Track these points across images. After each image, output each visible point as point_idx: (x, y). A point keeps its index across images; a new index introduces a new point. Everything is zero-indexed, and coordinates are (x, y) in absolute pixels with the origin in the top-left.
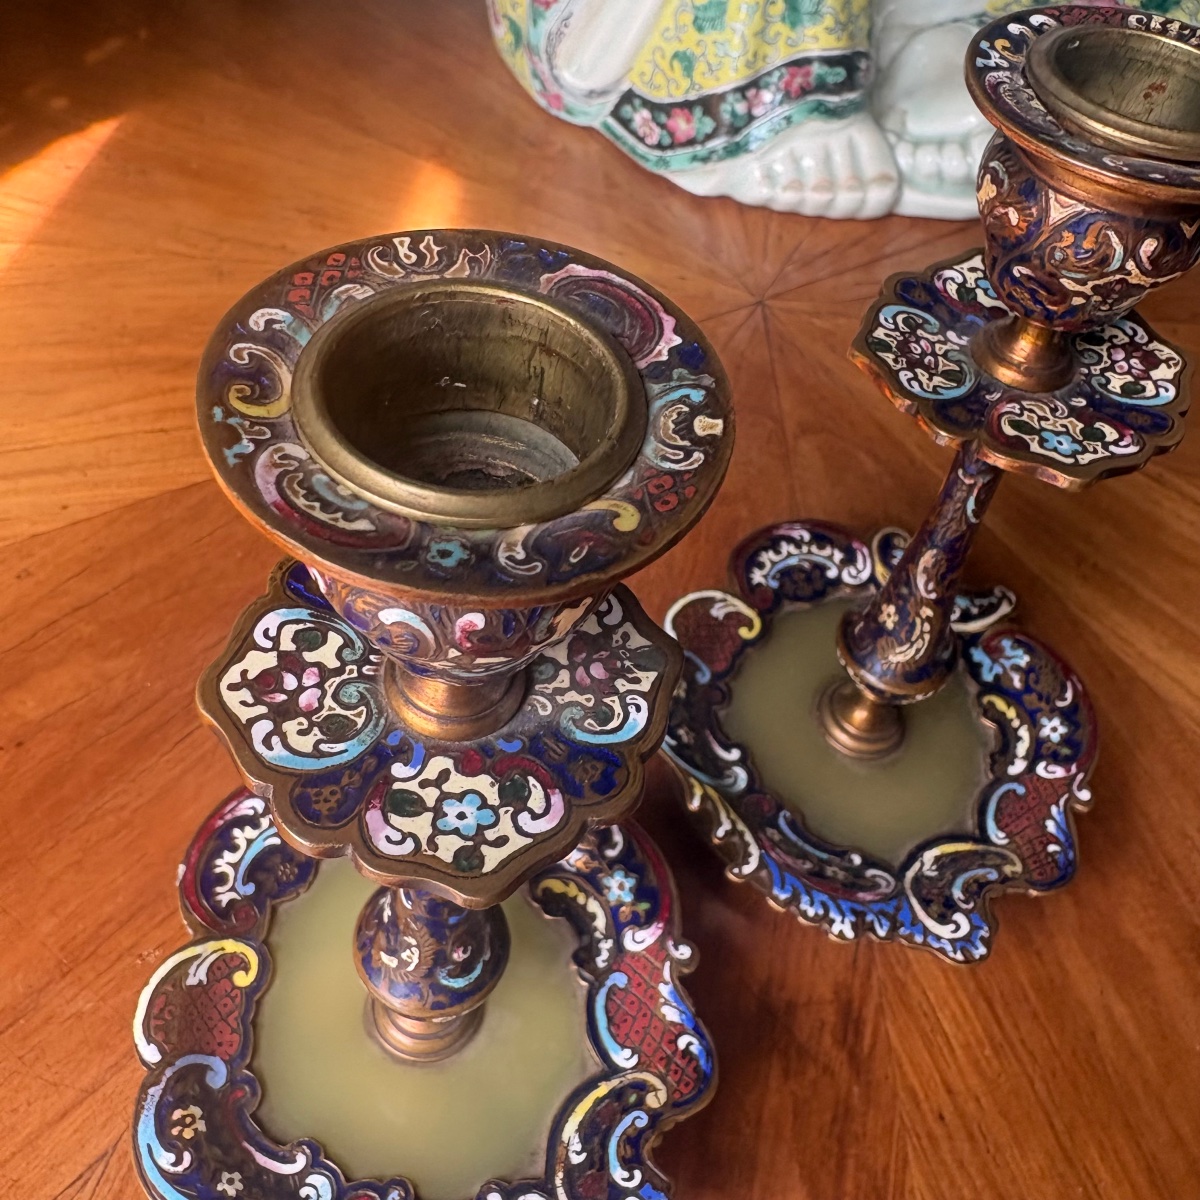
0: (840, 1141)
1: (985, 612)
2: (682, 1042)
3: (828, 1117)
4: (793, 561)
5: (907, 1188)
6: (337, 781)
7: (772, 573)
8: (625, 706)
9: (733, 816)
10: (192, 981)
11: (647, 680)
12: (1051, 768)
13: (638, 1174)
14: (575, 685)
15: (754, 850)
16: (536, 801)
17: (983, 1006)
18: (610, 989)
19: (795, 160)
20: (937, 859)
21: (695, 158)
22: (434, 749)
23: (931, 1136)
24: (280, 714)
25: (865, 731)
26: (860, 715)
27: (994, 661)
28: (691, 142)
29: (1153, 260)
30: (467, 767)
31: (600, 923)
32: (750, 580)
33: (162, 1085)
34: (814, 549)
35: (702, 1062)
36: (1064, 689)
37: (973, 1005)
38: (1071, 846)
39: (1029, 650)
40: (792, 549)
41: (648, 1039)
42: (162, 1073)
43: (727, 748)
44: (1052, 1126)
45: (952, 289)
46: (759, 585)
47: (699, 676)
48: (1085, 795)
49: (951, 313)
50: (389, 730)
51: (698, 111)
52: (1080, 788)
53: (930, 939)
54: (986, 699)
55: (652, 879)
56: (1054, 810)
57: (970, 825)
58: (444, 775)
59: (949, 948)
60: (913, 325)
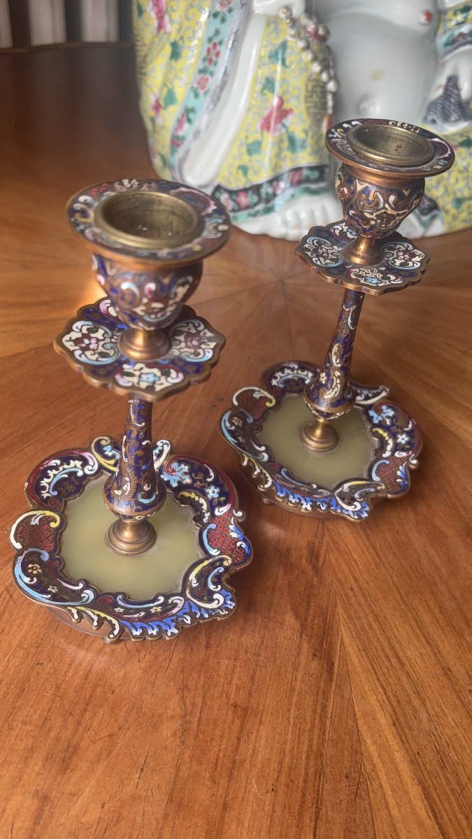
0: (308, 597)
1: (375, 396)
2: (238, 544)
3: (303, 588)
4: (290, 377)
5: (336, 613)
6: (104, 368)
7: (281, 381)
8: (204, 352)
9: (261, 468)
10: (33, 523)
12: (401, 453)
13: (219, 587)
14: (187, 346)
15: (270, 480)
16: (174, 375)
17: (372, 550)
18: (209, 530)
19: (297, 215)
20: (350, 487)
21: (250, 215)
22: (137, 361)
23: (347, 595)
24: (85, 349)
25: (320, 438)
26: (318, 432)
27: (379, 415)
28: (248, 207)
29: (395, 203)
30: (150, 366)
31: (205, 507)
32: (271, 384)
33: (24, 556)
34: (300, 372)
35: (246, 550)
36: (408, 424)
37: (368, 550)
38: (407, 479)
39: (394, 409)
40: (289, 371)
41: (225, 544)
42: (23, 552)
43: (260, 446)
44: (399, 593)
45: (337, 232)
46: (275, 386)
47: (248, 420)
48: (415, 462)
49: (336, 240)
50: (122, 356)
51: (250, 193)
52: (412, 460)
53: (343, 511)
54: (374, 430)
55: (226, 489)
56: (401, 468)
57: (365, 476)
58: (141, 369)
59: (352, 514)
60: (320, 244)
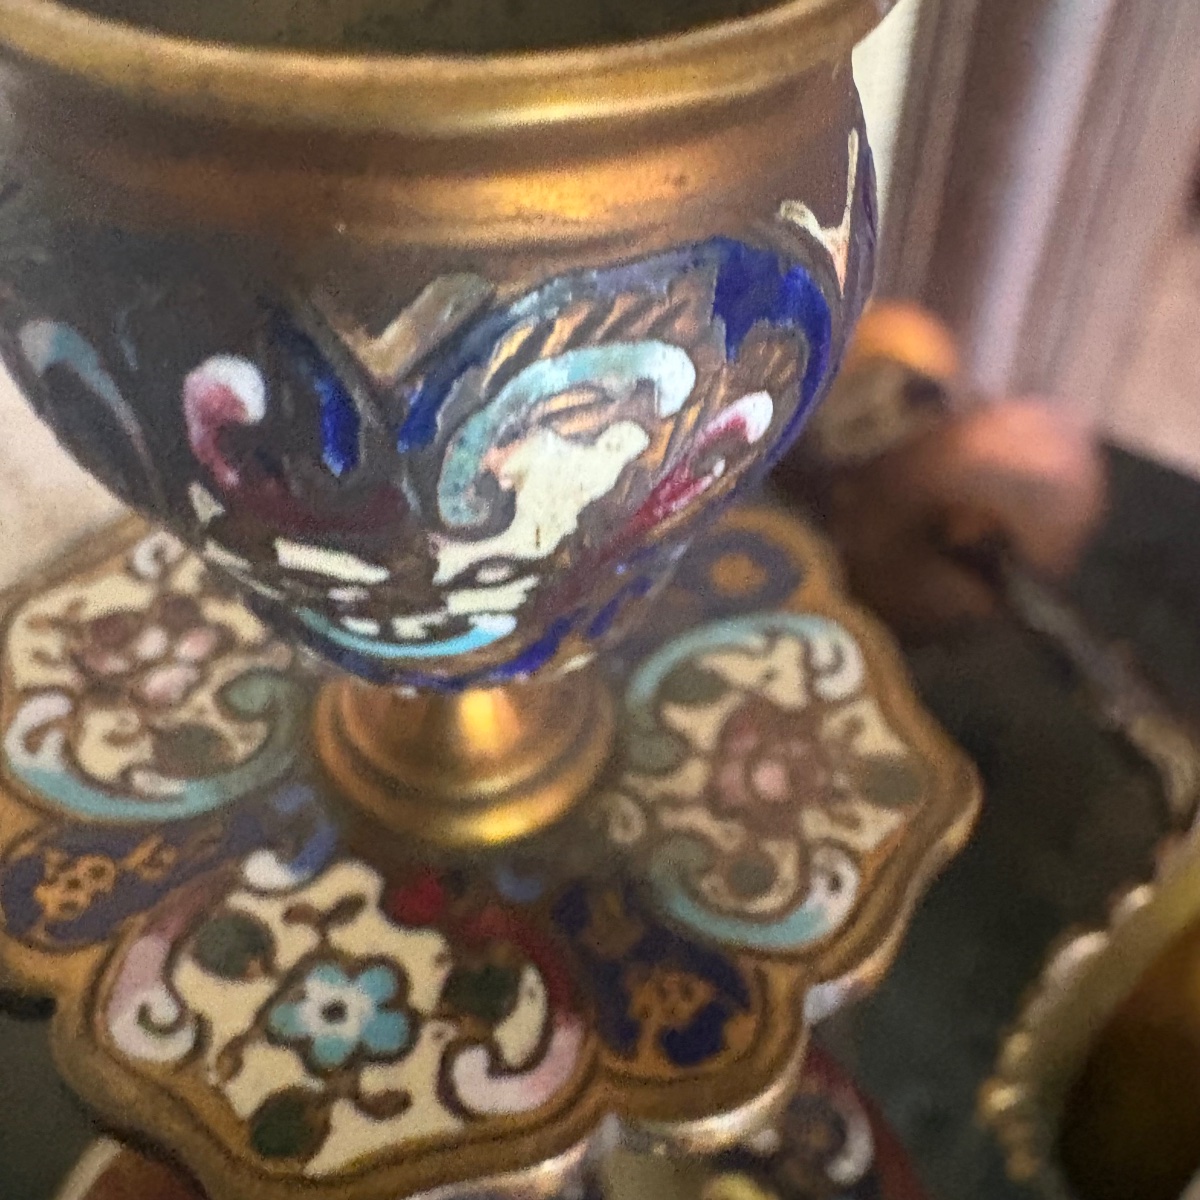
6: (117, 854)
8: (805, 866)
11: (876, 826)
14: (711, 798)
16: (517, 1032)
24: (98, 691)
58: (348, 908)
